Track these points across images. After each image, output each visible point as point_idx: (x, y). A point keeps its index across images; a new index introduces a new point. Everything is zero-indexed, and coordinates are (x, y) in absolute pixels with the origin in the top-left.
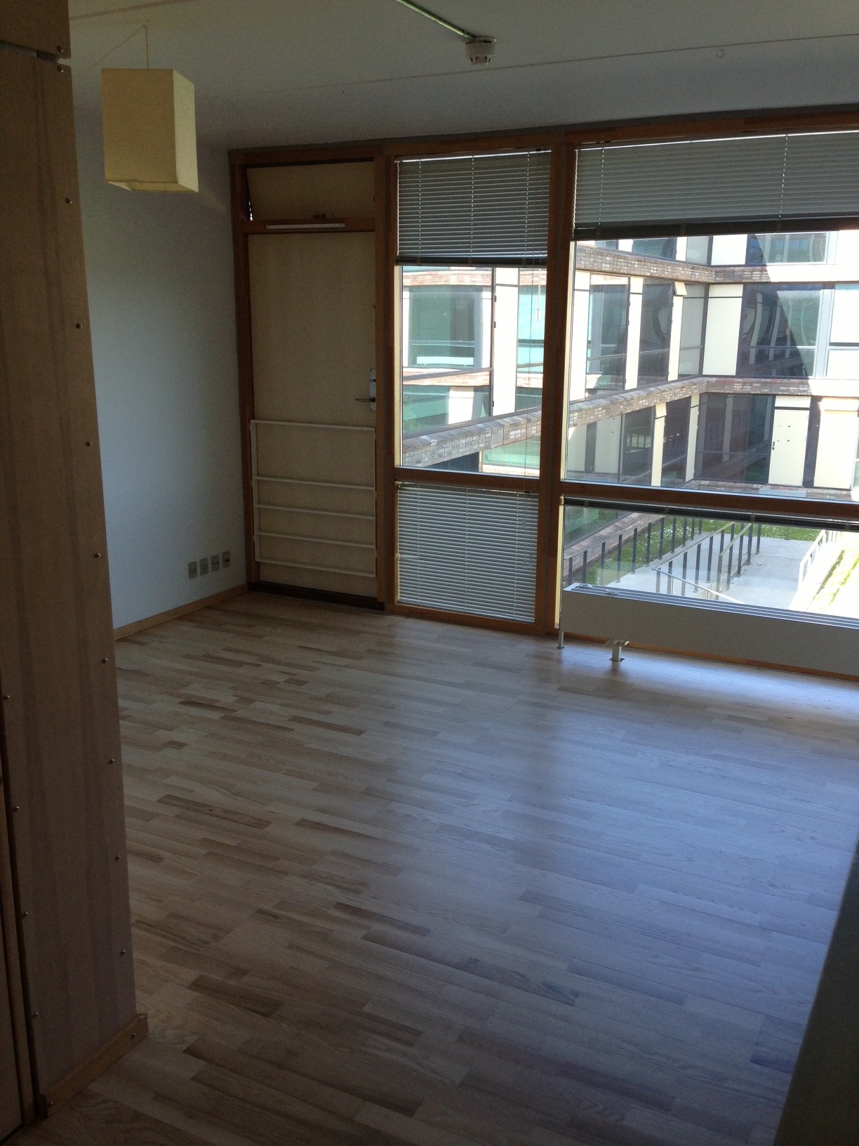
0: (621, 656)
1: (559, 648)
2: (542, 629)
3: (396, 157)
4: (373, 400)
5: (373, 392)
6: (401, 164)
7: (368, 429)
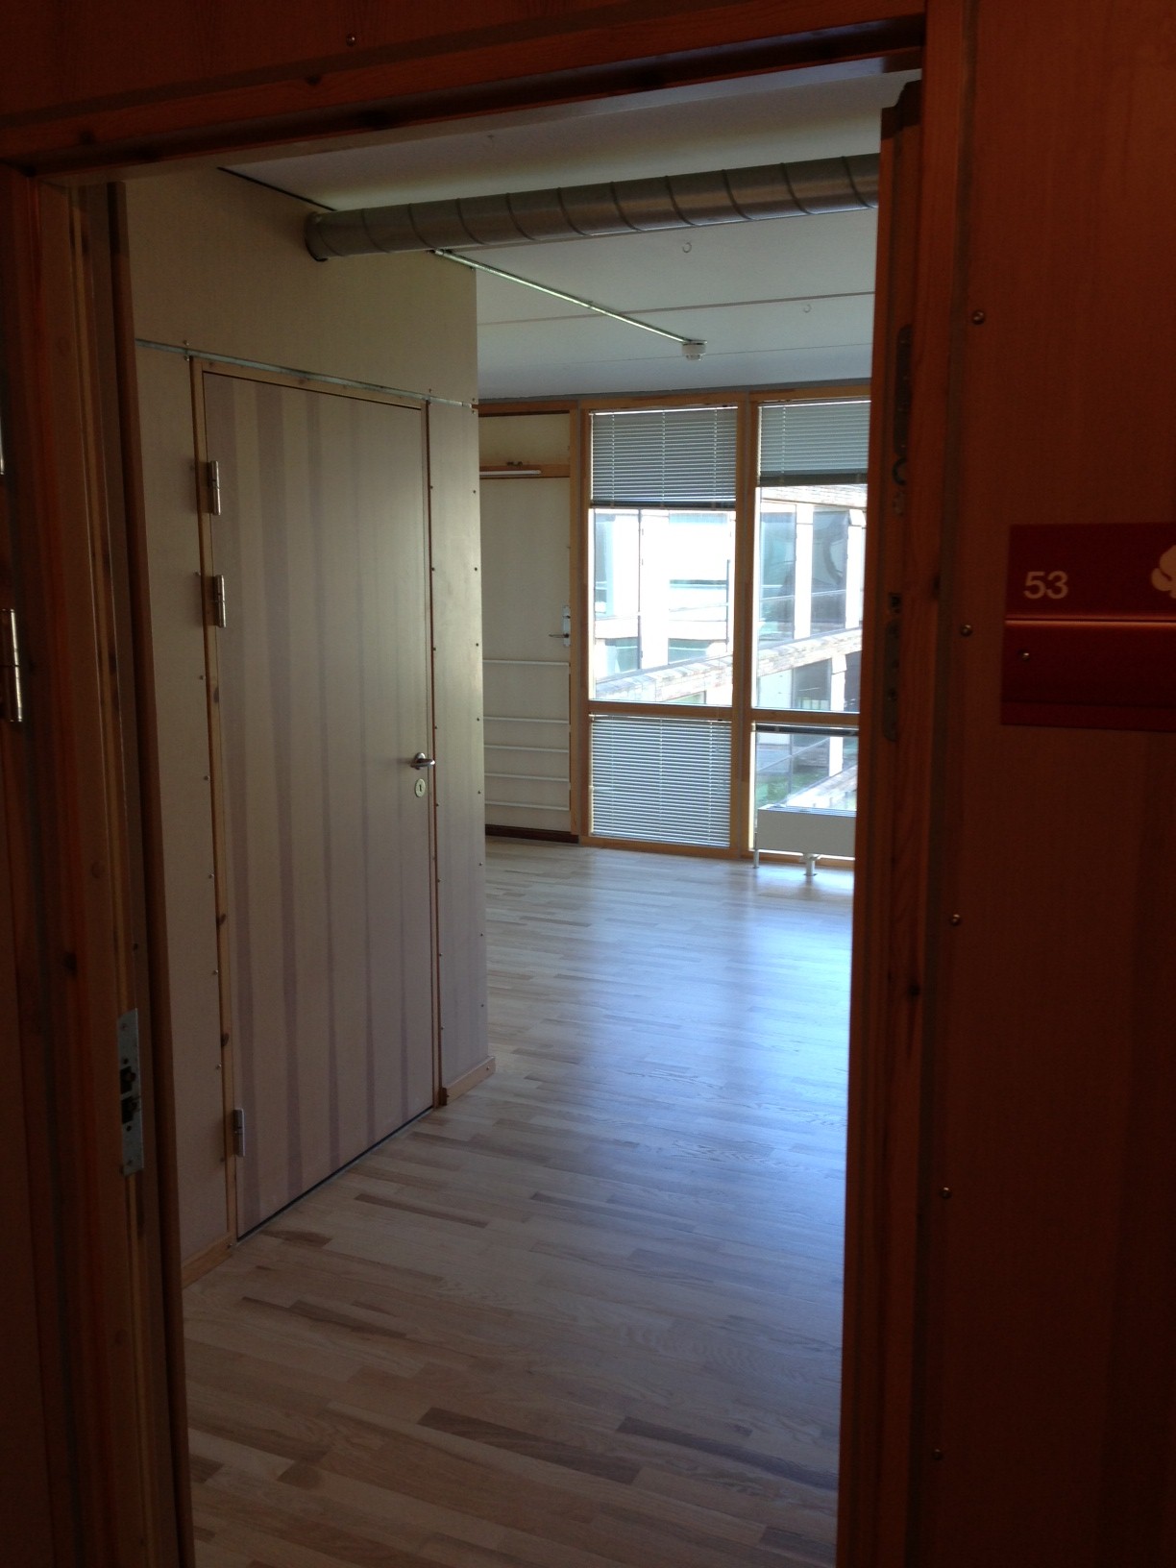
0: (814, 871)
1: (755, 868)
2: (737, 853)
3: (591, 410)
4: (567, 636)
5: (567, 628)
6: (595, 416)
7: (563, 664)
